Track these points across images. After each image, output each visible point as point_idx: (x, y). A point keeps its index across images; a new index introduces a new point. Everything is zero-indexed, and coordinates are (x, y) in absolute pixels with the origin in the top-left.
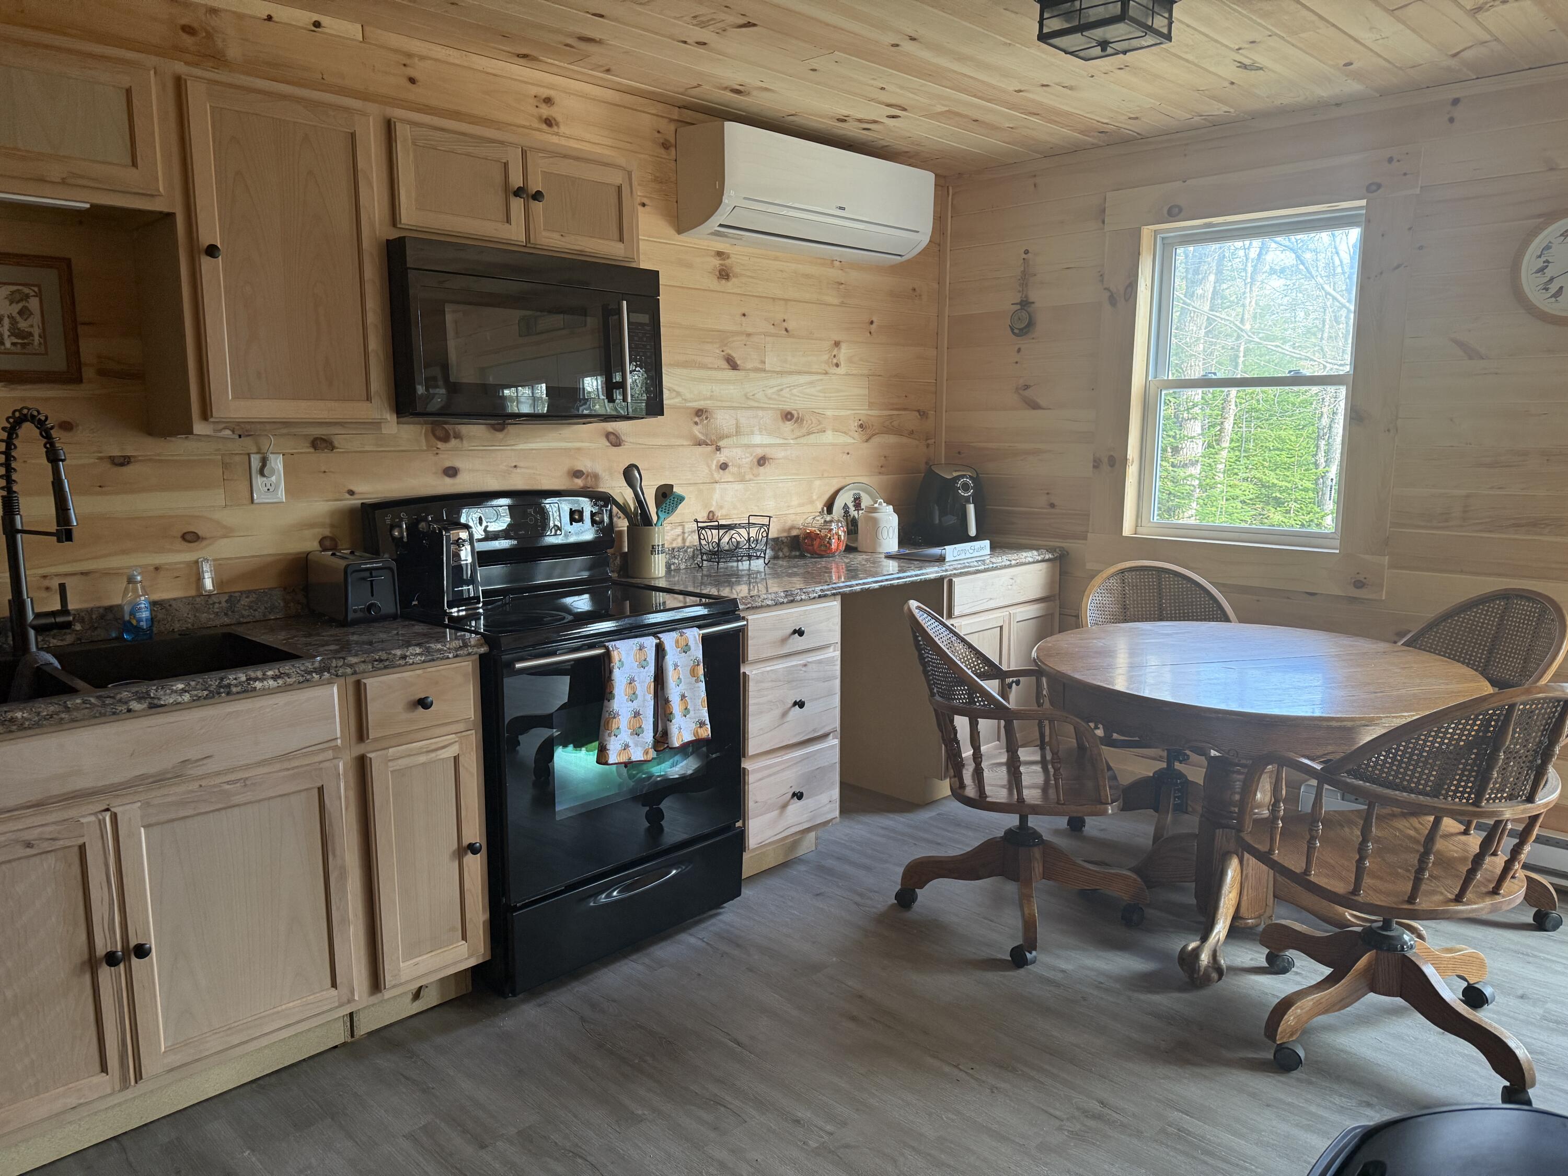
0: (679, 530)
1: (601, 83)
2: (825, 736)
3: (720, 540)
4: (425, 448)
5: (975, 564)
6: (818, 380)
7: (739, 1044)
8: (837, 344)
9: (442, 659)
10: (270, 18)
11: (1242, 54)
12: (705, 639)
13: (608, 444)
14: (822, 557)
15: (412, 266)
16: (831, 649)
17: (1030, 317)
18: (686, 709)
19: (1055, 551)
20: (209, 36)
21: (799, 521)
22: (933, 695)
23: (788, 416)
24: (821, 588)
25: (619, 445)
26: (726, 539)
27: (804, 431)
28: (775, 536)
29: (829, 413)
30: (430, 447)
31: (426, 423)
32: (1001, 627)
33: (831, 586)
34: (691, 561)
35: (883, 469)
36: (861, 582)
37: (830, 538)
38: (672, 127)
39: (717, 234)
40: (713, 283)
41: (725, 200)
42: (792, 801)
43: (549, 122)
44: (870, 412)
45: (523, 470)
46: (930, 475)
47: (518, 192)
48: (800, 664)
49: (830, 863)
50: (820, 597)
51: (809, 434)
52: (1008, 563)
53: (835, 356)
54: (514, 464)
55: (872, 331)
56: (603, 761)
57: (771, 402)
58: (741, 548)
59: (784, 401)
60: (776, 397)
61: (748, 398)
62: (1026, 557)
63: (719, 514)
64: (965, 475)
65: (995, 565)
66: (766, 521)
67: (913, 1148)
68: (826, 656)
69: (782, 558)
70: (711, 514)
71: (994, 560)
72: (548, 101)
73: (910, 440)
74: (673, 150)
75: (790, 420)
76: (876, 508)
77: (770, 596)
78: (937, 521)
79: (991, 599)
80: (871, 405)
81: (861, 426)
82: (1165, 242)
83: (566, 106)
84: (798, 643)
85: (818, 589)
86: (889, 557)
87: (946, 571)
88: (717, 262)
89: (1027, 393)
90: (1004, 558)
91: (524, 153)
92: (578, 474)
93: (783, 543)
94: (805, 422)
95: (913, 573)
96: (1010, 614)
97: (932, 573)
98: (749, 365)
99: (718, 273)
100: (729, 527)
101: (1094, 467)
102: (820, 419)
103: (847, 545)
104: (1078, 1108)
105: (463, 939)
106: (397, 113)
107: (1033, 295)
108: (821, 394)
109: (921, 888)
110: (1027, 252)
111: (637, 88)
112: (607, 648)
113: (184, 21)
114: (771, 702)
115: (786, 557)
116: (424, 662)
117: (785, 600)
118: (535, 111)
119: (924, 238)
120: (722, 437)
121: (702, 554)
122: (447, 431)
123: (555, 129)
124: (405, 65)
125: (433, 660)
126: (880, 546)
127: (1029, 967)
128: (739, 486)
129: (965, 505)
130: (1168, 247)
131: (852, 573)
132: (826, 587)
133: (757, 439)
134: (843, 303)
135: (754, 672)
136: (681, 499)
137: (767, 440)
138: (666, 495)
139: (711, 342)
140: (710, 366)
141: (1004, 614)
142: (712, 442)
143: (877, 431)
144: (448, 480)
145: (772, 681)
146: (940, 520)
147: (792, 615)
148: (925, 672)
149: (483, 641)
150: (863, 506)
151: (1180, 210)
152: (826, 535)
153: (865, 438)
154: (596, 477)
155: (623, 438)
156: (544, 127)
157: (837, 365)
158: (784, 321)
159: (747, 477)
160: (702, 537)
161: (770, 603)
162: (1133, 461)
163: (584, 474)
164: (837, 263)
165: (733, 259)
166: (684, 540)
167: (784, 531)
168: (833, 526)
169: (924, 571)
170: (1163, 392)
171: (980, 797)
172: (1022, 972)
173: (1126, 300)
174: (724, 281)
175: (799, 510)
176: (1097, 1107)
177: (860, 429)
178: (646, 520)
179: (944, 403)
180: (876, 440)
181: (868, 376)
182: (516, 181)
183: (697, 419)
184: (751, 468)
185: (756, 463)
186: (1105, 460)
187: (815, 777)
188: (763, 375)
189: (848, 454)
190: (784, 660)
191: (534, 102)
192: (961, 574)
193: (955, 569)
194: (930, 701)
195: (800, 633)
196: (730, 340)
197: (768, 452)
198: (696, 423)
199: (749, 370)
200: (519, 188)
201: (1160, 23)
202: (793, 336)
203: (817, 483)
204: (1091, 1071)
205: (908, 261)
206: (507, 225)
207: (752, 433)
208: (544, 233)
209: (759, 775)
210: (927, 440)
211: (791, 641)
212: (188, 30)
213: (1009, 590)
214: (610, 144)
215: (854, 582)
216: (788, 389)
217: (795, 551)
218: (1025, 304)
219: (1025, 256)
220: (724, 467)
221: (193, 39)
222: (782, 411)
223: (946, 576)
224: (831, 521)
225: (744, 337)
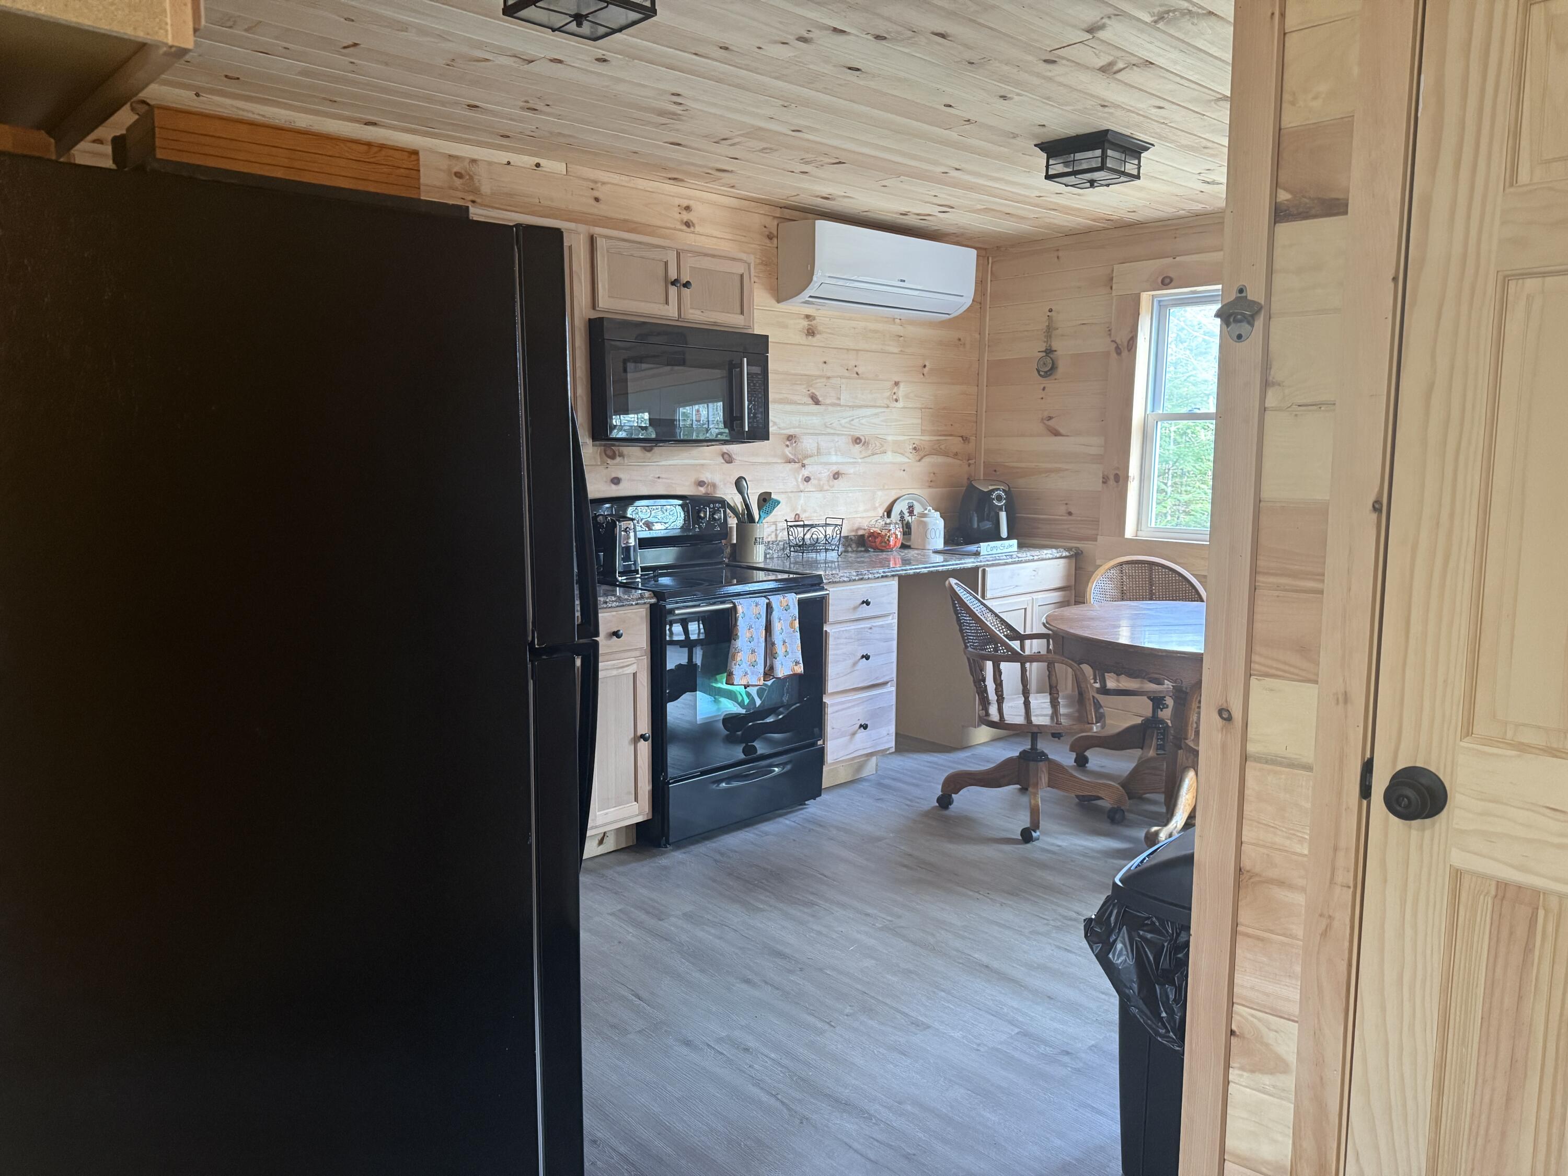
0: (773, 528)
1: (726, 194)
2: (885, 684)
3: (804, 535)
4: (599, 463)
5: (1005, 557)
6: (882, 412)
7: (825, 876)
8: (897, 384)
9: (628, 605)
10: (509, 163)
11: (1203, 176)
12: (801, 603)
13: (723, 461)
14: (882, 551)
15: (607, 338)
16: (891, 617)
17: (1053, 364)
18: (786, 651)
19: (1071, 550)
20: (471, 178)
21: (865, 524)
22: (966, 647)
23: (857, 441)
24: (883, 570)
25: (732, 462)
26: (808, 536)
27: (870, 452)
28: (846, 535)
29: (890, 438)
30: (603, 462)
31: (600, 445)
32: (1025, 609)
33: (890, 569)
34: (782, 552)
35: (932, 484)
36: (913, 567)
37: (889, 537)
38: (775, 223)
39: (806, 302)
40: (802, 339)
41: (815, 278)
42: (859, 731)
43: (688, 224)
44: (922, 438)
45: (664, 480)
46: (971, 488)
47: (673, 283)
48: (867, 627)
49: (886, 781)
50: (882, 577)
51: (873, 455)
52: (1032, 558)
53: (895, 393)
54: (657, 476)
55: (925, 373)
56: (731, 683)
57: (845, 430)
58: (819, 543)
59: (855, 429)
60: (849, 426)
61: (827, 427)
62: (1046, 554)
63: (803, 516)
64: (999, 489)
65: (1020, 559)
66: (839, 522)
67: (946, 930)
68: (887, 622)
69: (851, 552)
70: (797, 516)
71: (1019, 555)
72: (688, 208)
73: (956, 460)
74: (775, 240)
75: (858, 444)
76: (926, 514)
77: (845, 575)
78: (976, 526)
79: (1017, 586)
80: (923, 432)
81: (915, 449)
82: (1161, 304)
83: (700, 211)
84: (866, 611)
85: (881, 571)
86: (937, 552)
87: (981, 561)
88: (805, 323)
89: (1051, 423)
90: (1029, 554)
91: (678, 254)
92: (702, 484)
93: (852, 540)
94: (870, 445)
95: (954, 562)
96: (1033, 599)
97: (969, 563)
98: (828, 401)
99: (806, 331)
100: (812, 526)
101: (1104, 483)
102: (882, 443)
103: (902, 544)
104: (1060, 915)
105: (635, 801)
106: (597, 230)
107: (1055, 345)
108: (885, 424)
109: (956, 793)
110: (1051, 310)
111: (752, 197)
112: (734, 604)
113: (456, 169)
114: (845, 654)
115: (854, 551)
116: (617, 606)
117: (857, 578)
118: (677, 216)
119: (967, 301)
120: (806, 457)
121: (790, 546)
122: (614, 452)
123: (692, 229)
124: (592, 189)
125: (623, 606)
126: (929, 544)
127: (1034, 843)
128: (820, 495)
129: (998, 513)
130: (1162, 308)
131: (906, 562)
132: (887, 570)
133: (834, 459)
134: (901, 351)
135: (833, 631)
136: (779, 502)
137: (840, 459)
138: (766, 500)
139: (800, 384)
140: (799, 402)
141: (1028, 599)
142: (798, 461)
143: (928, 453)
144: (613, 486)
145: (846, 638)
146: (978, 525)
147: (862, 590)
148: (961, 630)
149: (652, 595)
150: (915, 512)
151: (1171, 280)
152: (886, 534)
153: (918, 458)
154: (714, 486)
155: (734, 456)
156: (684, 228)
157: (896, 400)
158: (856, 366)
159: (826, 487)
160: (790, 533)
161: (846, 579)
162: (1134, 479)
163: (705, 483)
164: (897, 321)
165: (818, 320)
166: (776, 536)
167: (853, 531)
168: (892, 527)
169: (963, 561)
170: (1159, 423)
171: (1000, 720)
172: (1029, 846)
173: (1129, 351)
174: (810, 337)
175: (864, 515)
176: (1075, 915)
177: (914, 451)
178: (751, 519)
179: (983, 431)
180: (927, 460)
181: (921, 409)
182: (673, 275)
183: (788, 443)
184: (828, 481)
185: (832, 477)
186: (1112, 477)
187: (876, 714)
188: (839, 408)
189: (904, 470)
190: (855, 623)
191: (677, 210)
192: (993, 565)
193: (988, 561)
194: (965, 653)
195: (868, 603)
196: (814, 382)
197: (842, 469)
198: (787, 446)
199: (828, 405)
200: (675, 280)
201: (1130, 168)
202: (862, 378)
203: (880, 493)
204: (1072, 898)
205: (954, 318)
206: (666, 306)
207: (829, 454)
208: (691, 311)
209: (836, 708)
210: (968, 460)
211: (860, 609)
212: (458, 175)
213: (1032, 579)
214: (730, 238)
215: (908, 567)
216: (858, 420)
217: (861, 547)
218: (1049, 351)
219: (1049, 314)
220: (807, 479)
221: (461, 180)
222: (852, 436)
223: (981, 566)
224: (890, 524)
225: (824, 380)
